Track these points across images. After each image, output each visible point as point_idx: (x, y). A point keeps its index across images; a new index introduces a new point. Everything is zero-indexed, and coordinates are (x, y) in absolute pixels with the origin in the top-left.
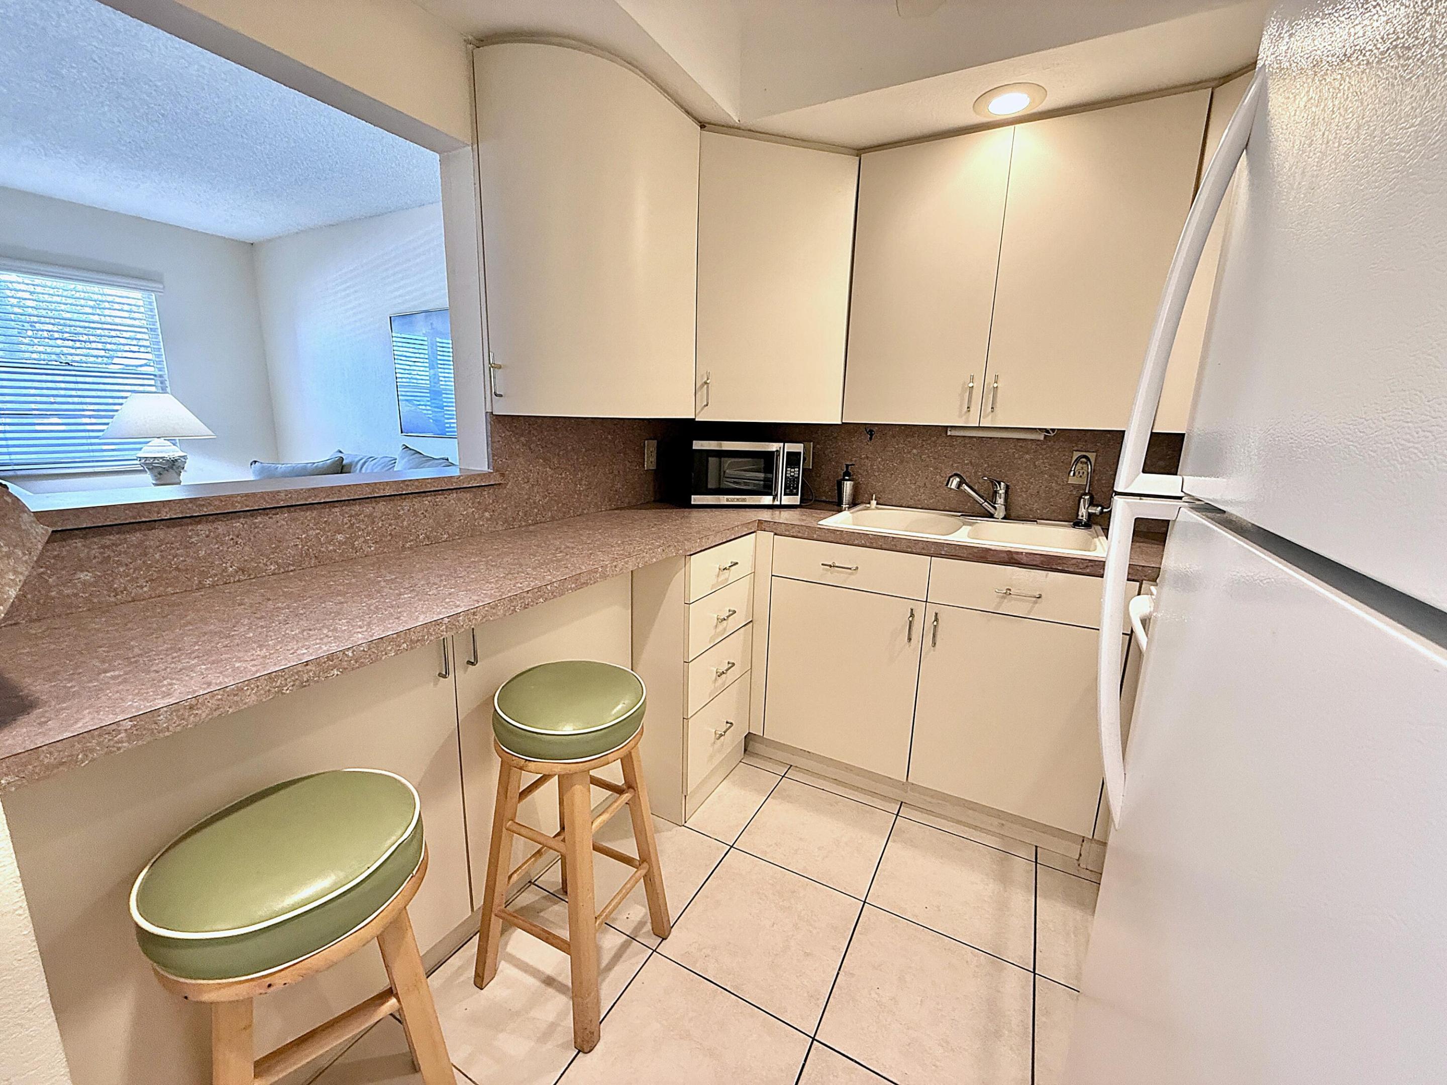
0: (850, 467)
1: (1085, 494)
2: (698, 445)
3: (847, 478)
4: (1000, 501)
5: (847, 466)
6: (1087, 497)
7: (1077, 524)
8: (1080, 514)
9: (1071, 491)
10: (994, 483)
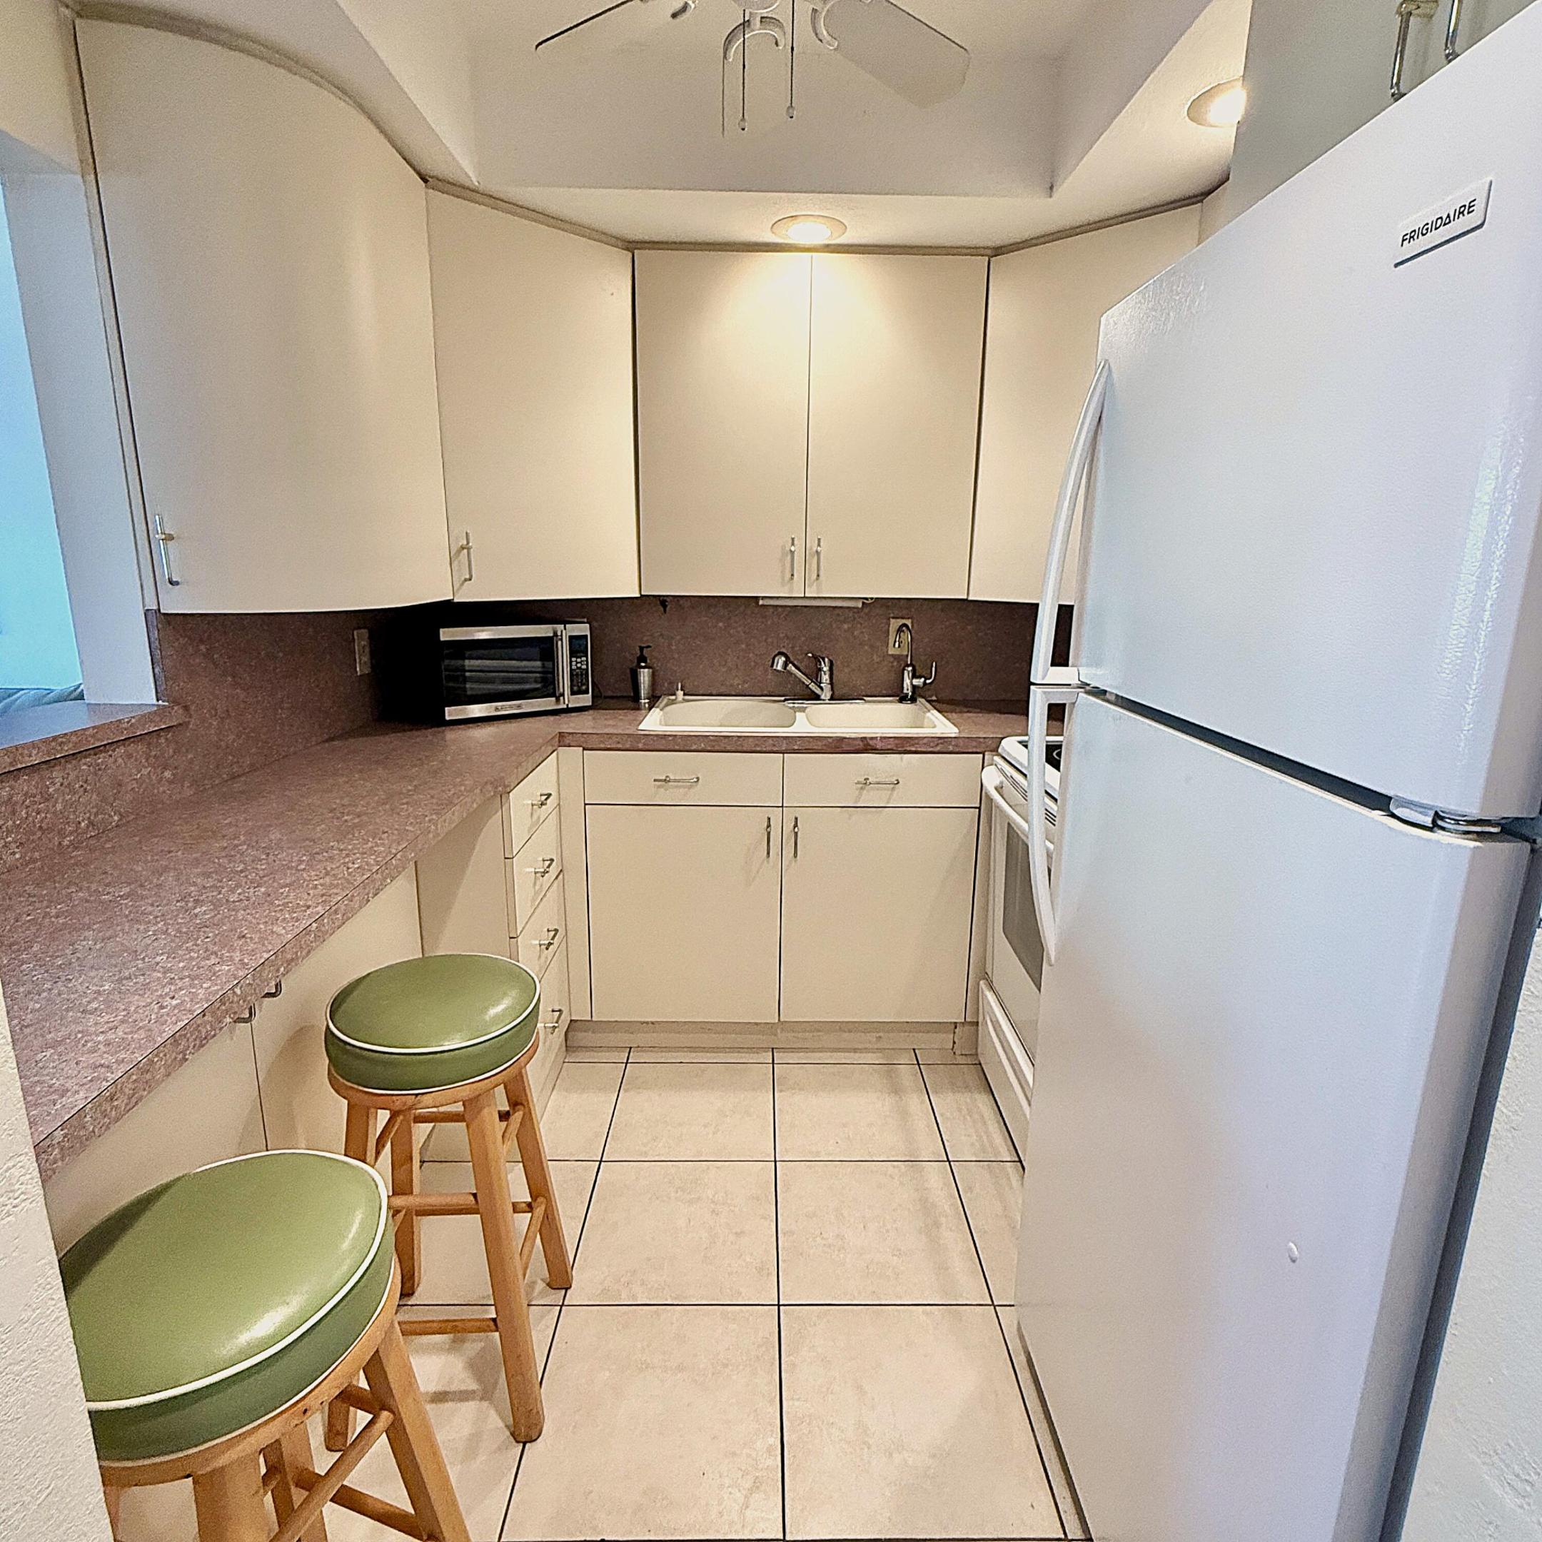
0: (645, 651)
1: (908, 666)
2: (446, 634)
3: (643, 664)
4: (825, 678)
5: (642, 649)
6: (910, 669)
7: (903, 699)
8: (905, 686)
9: (892, 663)
10: (817, 659)
